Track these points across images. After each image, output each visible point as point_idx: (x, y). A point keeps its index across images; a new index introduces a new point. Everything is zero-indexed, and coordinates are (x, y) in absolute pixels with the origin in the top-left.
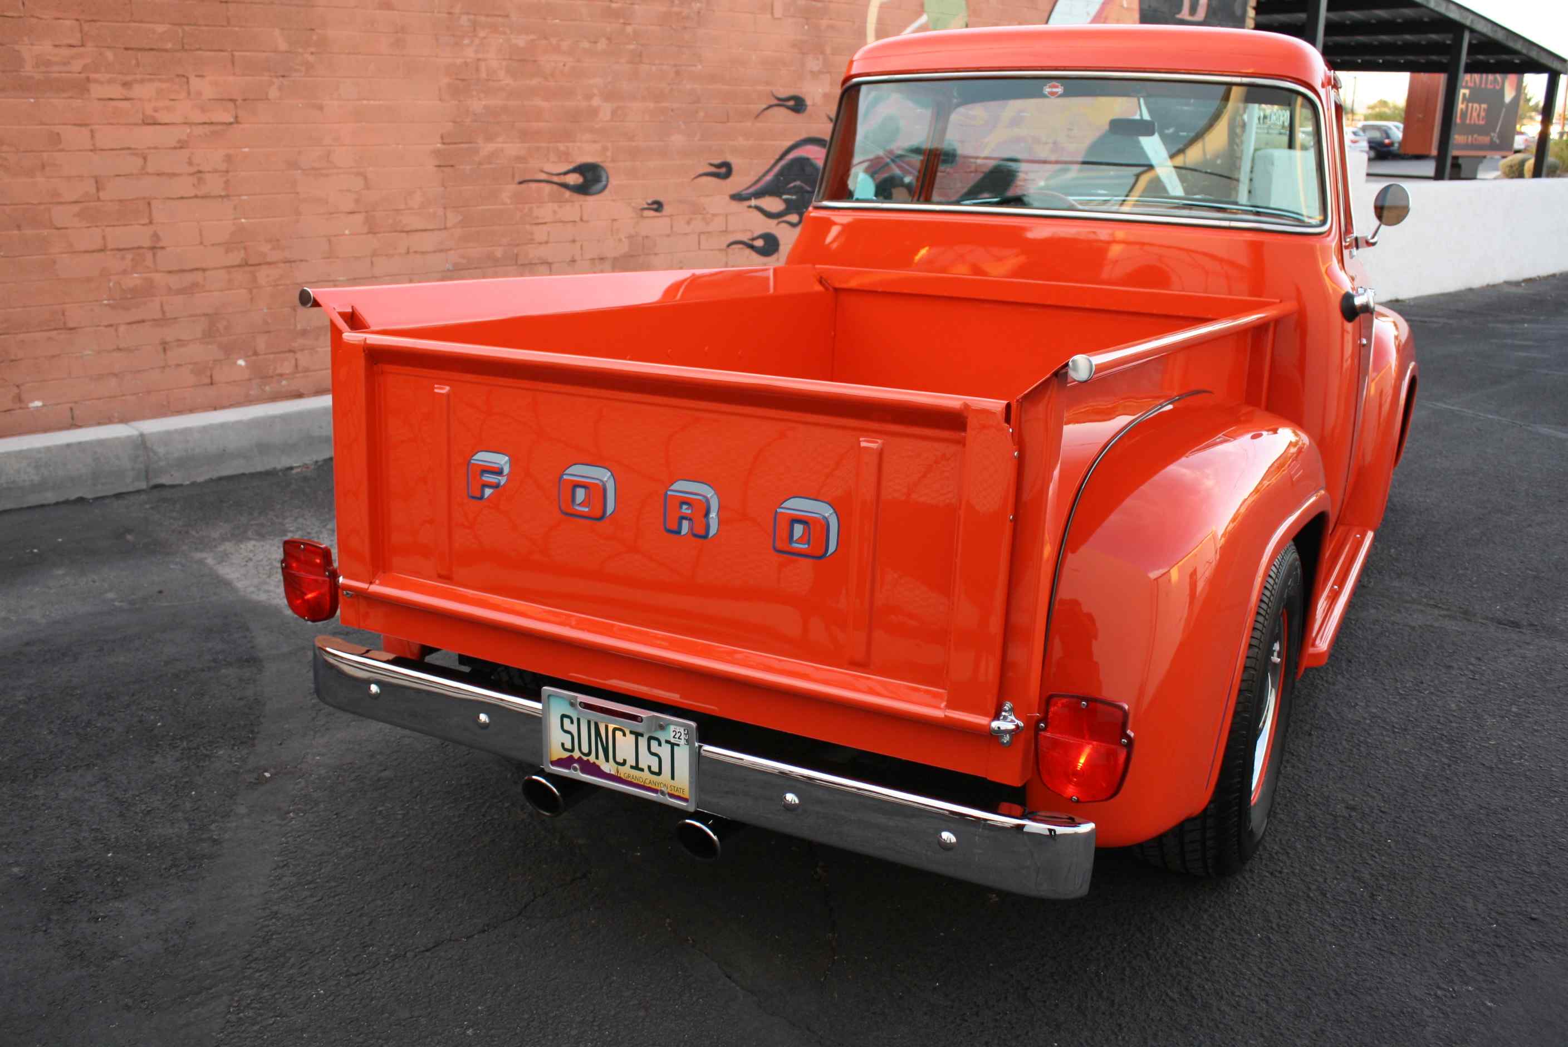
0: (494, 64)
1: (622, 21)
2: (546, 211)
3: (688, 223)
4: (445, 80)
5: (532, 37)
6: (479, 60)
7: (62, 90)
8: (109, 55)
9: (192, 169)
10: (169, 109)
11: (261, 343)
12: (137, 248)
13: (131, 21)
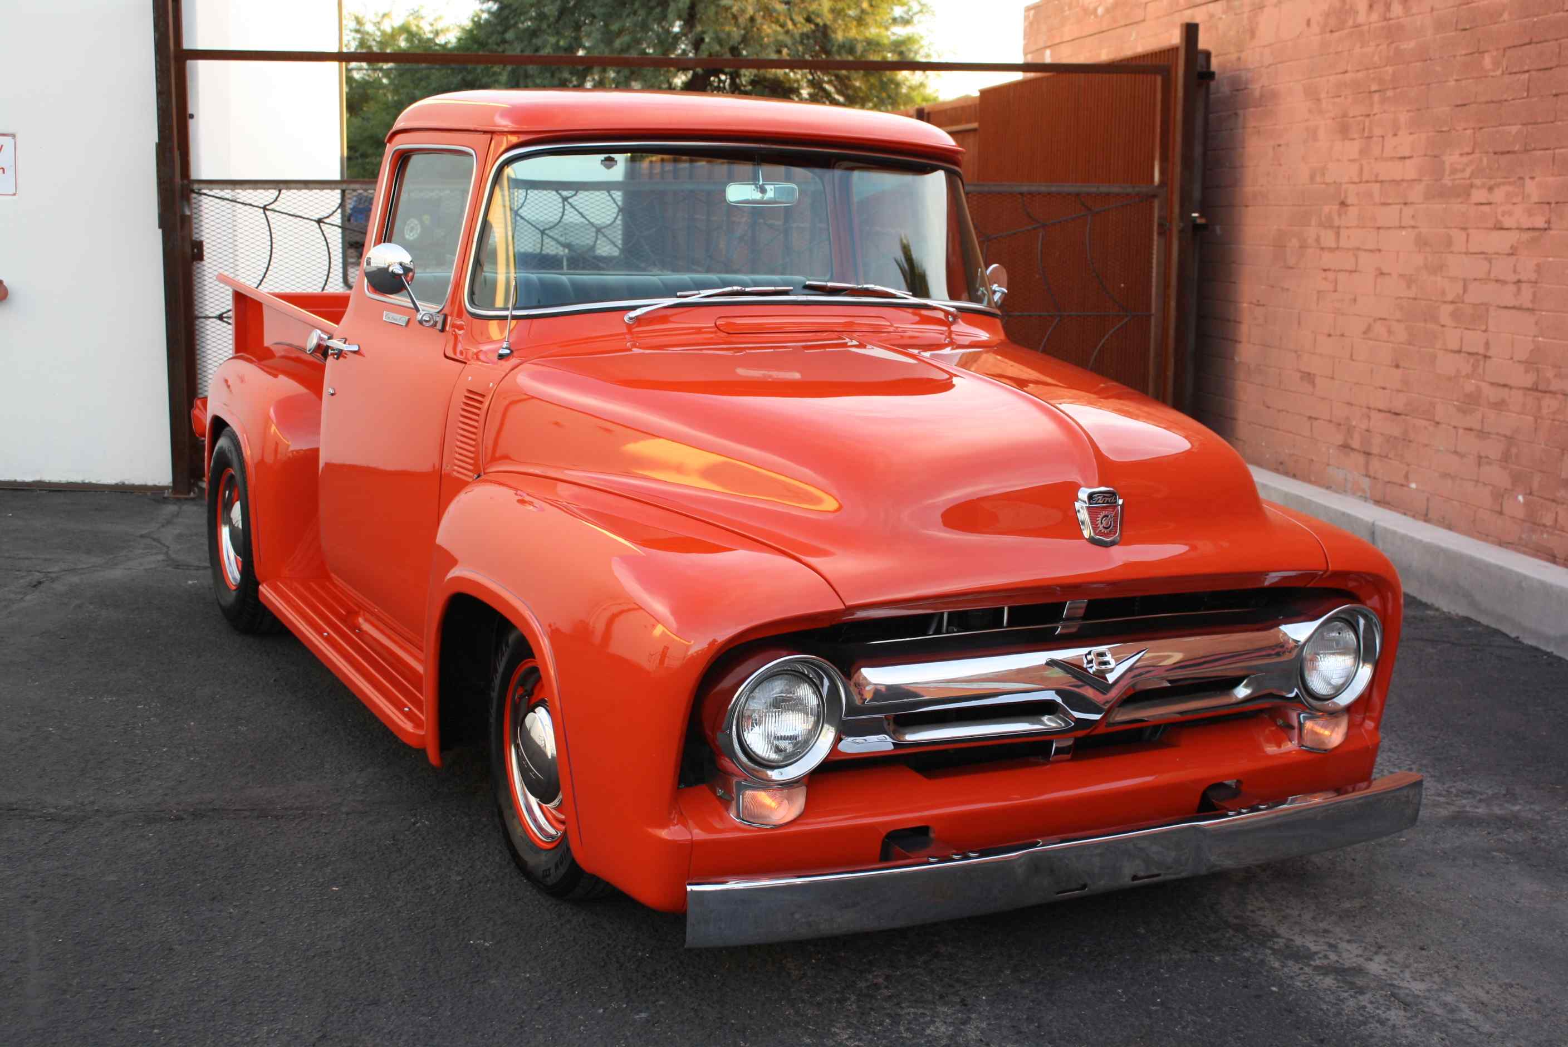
7: (1458, 196)
8: (1485, 160)
9: (1515, 278)
10: (1510, 214)
11: (1536, 480)
12: (1477, 354)
13: (1501, 125)
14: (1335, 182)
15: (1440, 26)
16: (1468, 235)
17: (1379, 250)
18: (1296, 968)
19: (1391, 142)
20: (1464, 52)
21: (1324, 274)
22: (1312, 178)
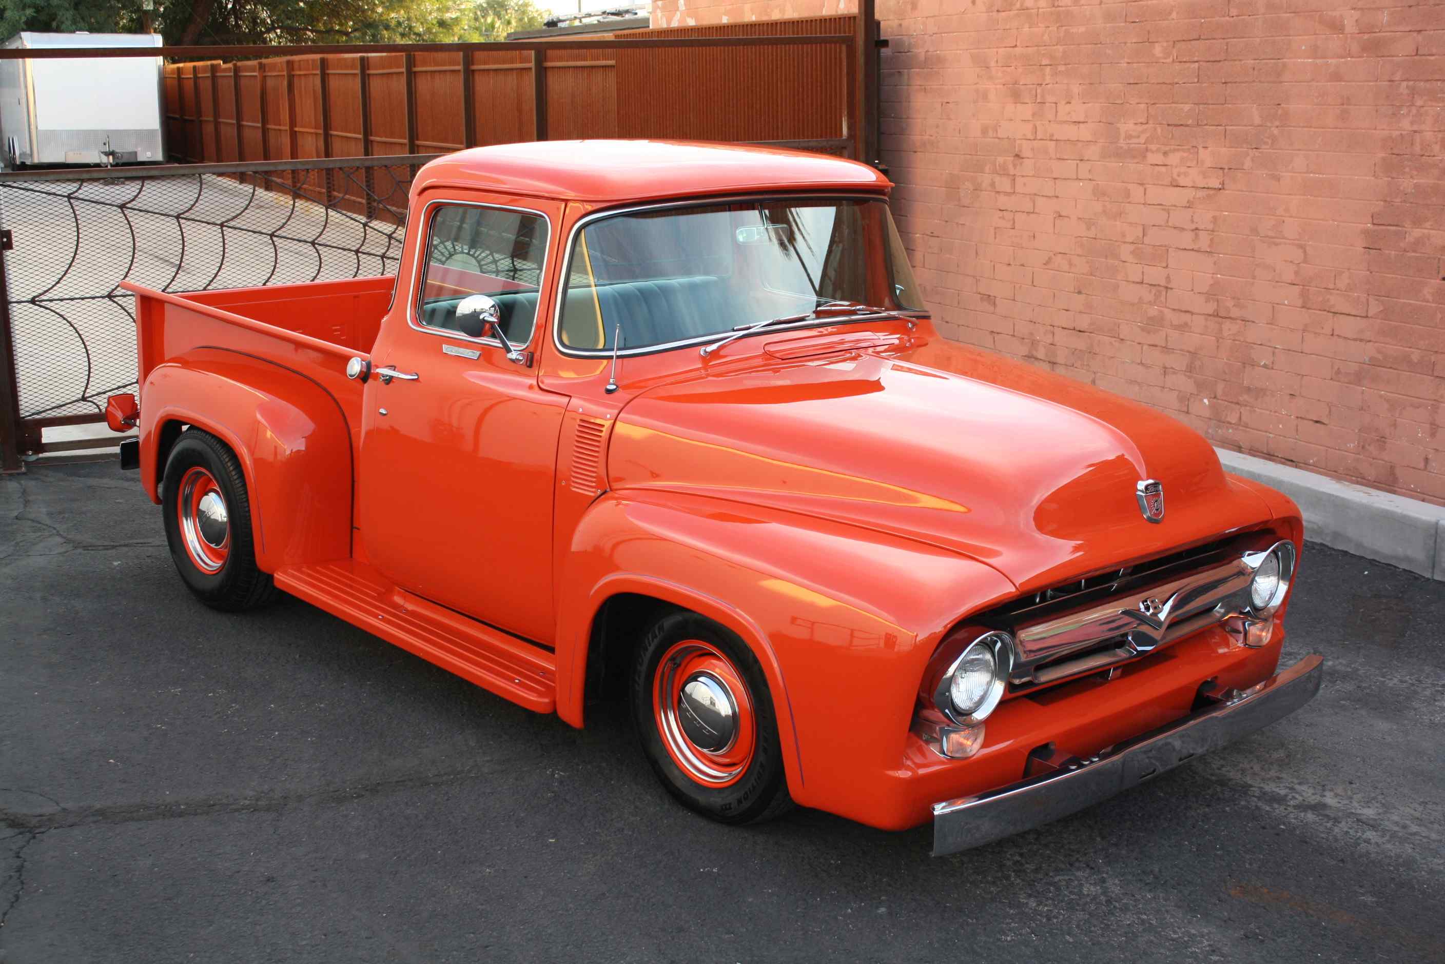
0: (1428, 135)
4: (1382, 155)
6: (1415, 132)
7: (1134, 157)
8: (1159, 130)
9: (1194, 227)
10: (1186, 174)
11: (1220, 389)
12: (1159, 285)
13: (1173, 103)
14: (1008, 138)
15: (1109, 17)
16: (1145, 189)
17: (1057, 197)
18: (1282, 808)
19: (1063, 109)
20: (1134, 41)
21: (1001, 214)
22: (984, 131)
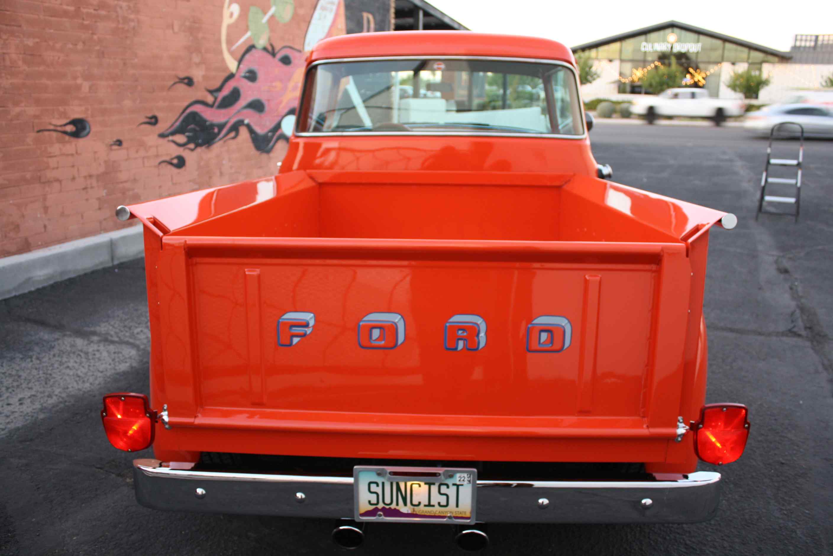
0: (14, 56)
1: (90, 32)
2: (55, 149)
3: (137, 152)
5: (37, 40)
